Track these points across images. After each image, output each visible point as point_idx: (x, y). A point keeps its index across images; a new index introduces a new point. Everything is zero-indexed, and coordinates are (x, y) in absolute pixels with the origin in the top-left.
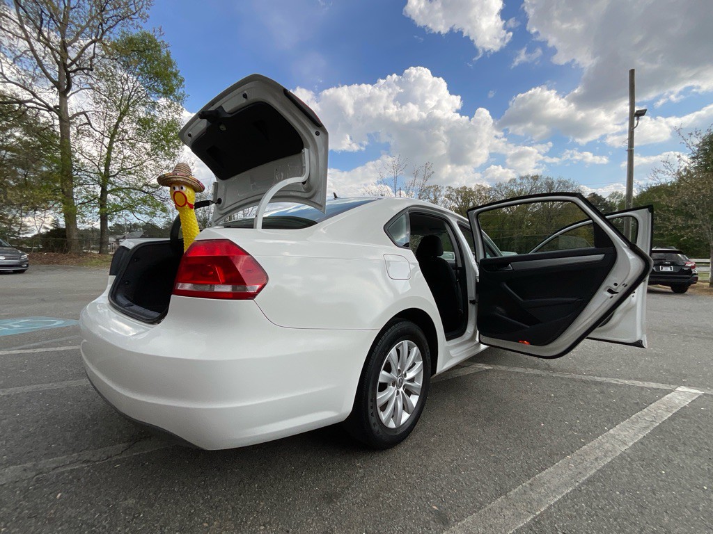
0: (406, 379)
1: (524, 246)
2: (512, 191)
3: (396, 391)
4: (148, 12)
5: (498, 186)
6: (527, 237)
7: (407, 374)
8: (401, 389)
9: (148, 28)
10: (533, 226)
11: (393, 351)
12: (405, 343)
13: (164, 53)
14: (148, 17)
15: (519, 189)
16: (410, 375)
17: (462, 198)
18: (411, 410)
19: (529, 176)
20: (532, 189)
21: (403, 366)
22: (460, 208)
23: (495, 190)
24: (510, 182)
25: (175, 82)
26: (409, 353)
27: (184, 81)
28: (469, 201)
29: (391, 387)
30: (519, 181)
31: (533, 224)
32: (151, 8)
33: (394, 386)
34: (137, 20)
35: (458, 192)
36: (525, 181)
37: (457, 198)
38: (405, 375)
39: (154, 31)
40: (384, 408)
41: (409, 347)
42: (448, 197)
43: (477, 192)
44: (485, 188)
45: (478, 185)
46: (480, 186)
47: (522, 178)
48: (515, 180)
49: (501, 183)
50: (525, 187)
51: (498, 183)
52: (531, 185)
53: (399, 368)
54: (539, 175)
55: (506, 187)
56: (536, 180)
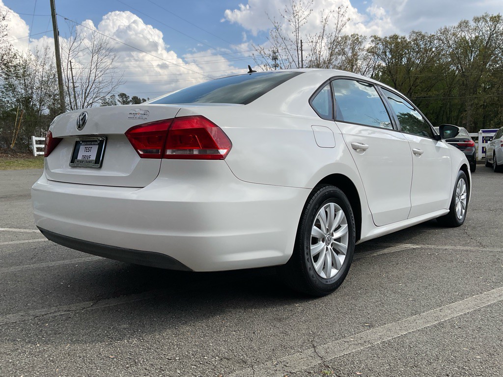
0: (334, 237)
1: (482, 119)
3: (325, 247)
5: (442, 33)
6: (484, 107)
7: (334, 234)
8: (329, 247)
10: (494, 90)
11: (322, 211)
12: (332, 205)
15: (474, 35)
16: (337, 235)
17: (391, 52)
18: (339, 267)
19: (486, 16)
20: (491, 35)
21: (330, 226)
22: (388, 67)
23: (440, 39)
24: (460, 26)
26: (335, 215)
28: (401, 57)
29: (321, 242)
30: (472, 24)
31: (493, 86)
33: (323, 241)
35: (386, 43)
36: (482, 24)
37: (385, 53)
38: (332, 235)
40: (316, 258)
41: (335, 210)
42: (371, 51)
43: (412, 43)
44: (423, 37)
45: (414, 32)
46: (417, 33)
47: (477, 20)
48: (467, 22)
49: (447, 28)
50: (481, 33)
51: (443, 28)
52: (490, 30)
53: (327, 227)
54: (500, 15)
55: (454, 34)
56: (498, 22)
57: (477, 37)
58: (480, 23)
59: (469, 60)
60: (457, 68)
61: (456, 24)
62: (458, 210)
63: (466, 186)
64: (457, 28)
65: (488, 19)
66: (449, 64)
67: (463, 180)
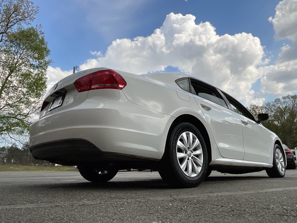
2: (279, 108)
3: (187, 157)
4: (35, 16)
5: (267, 105)
7: (193, 152)
8: (190, 158)
9: (33, 25)
11: (184, 134)
12: (191, 133)
13: (40, 37)
14: (35, 19)
15: (284, 106)
18: (197, 173)
19: (289, 96)
20: (294, 105)
21: (190, 146)
23: (266, 108)
24: (276, 101)
25: (45, 52)
26: (193, 141)
27: (50, 51)
29: (184, 153)
30: (282, 100)
32: (36, 14)
34: (28, 20)
36: (287, 100)
39: (37, 26)
40: (181, 161)
41: (193, 137)
43: (252, 110)
44: (257, 107)
45: (252, 105)
46: (253, 105)
47: (284, 98)
48: (279, 100)
49: (269, 102)
50: (288, 104)
51: (267, 103)
52: (293, 102)
53: (188, 146)
54: (296, 95)
55: (273, 105)
56: (296, 98)
57: (286, 107)
58: (286, 100)
59: (284, 118)
60: (279, 122)
61: (274, 101)
62: (279, 167)
63: (282, 154)
64: (274, 102)
65: (290, 97)
66: (273, 121)
67: (279, 150)
